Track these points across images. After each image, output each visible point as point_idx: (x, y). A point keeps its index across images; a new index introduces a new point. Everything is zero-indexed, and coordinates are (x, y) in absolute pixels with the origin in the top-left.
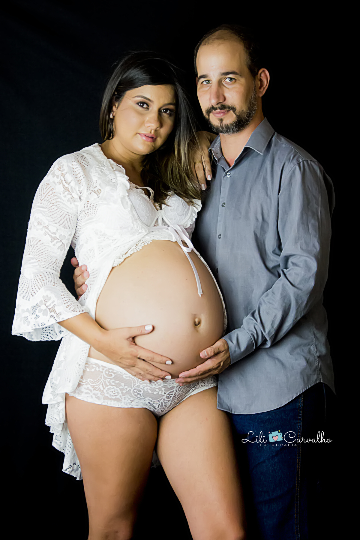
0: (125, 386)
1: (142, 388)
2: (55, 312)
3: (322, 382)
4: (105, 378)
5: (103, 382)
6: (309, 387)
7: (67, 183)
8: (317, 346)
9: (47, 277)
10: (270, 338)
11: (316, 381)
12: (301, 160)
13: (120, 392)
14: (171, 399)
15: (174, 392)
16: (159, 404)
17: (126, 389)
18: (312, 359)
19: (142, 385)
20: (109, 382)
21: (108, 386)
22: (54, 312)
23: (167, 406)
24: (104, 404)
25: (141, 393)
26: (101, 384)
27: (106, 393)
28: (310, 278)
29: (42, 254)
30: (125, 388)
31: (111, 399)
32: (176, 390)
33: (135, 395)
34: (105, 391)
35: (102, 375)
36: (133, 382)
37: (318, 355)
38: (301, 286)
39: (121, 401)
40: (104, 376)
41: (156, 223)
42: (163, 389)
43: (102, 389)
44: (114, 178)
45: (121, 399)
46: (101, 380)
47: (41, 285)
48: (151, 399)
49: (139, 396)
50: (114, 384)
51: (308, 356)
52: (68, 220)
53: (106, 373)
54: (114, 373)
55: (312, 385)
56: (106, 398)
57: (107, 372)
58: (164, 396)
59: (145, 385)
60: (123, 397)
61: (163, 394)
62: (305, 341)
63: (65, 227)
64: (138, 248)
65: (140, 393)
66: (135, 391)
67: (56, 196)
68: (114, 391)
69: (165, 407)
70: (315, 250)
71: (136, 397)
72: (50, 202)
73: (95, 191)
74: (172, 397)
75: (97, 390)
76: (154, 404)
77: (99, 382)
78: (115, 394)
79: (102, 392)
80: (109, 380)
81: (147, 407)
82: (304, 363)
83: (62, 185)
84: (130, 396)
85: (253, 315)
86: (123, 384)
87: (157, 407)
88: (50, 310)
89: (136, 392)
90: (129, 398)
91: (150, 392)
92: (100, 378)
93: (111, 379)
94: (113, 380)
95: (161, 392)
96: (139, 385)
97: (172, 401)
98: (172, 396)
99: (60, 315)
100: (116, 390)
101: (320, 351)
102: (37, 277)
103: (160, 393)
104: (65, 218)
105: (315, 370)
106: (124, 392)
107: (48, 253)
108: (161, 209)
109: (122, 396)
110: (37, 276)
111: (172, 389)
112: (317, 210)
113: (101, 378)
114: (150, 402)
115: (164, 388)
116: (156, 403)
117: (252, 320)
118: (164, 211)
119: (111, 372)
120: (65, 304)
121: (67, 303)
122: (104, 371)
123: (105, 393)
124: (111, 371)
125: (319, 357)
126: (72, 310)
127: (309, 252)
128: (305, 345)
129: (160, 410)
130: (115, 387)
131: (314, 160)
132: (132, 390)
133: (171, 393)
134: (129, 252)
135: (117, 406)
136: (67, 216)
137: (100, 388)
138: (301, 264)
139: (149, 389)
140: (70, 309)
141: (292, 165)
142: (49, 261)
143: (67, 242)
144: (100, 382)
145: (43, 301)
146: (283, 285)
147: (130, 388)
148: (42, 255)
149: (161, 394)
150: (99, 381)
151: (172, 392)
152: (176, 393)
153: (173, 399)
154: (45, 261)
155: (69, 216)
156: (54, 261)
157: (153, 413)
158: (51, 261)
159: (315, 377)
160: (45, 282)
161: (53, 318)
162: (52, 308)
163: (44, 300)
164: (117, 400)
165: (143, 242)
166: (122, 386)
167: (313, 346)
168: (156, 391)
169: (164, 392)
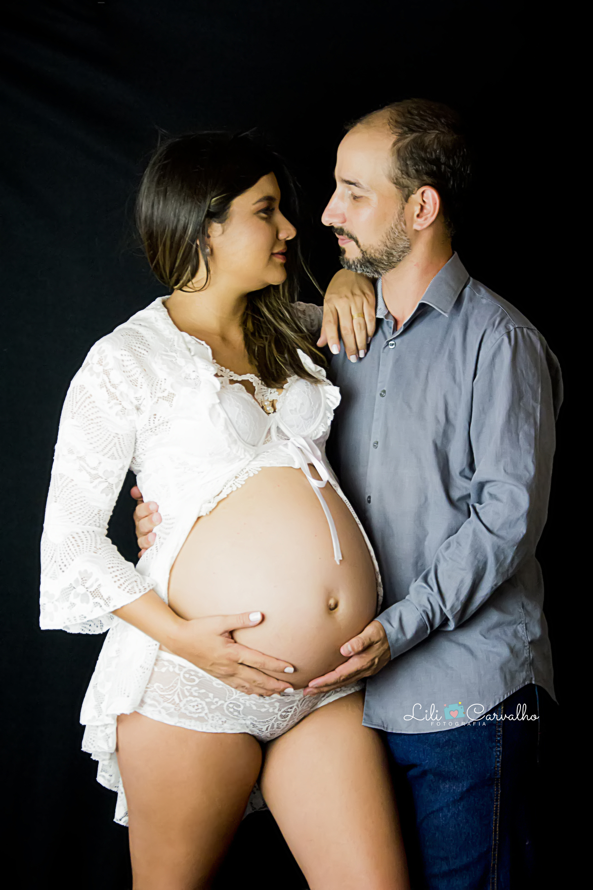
0: (214, 697)
1: (243, 702)
2: (101, 597)
3: (533, 682)
4: (183, 685)
5: (179, 690)
6: (514, 691)
7: (115, 386)
8: (528, 625)
9: (84, 540)
10: (454, 617)
12: (512, 328)
13: (206, 708)
15: (294, 709)
17: (217, 702)
18: (519, 645)
19: (243, 698)
20: (188, 691)
21: (186, 697)
22: (99, 597)
24: (178, 725)
25: (241, 709)
26: (177, 693)
27: (183, 708)
28: (518, 519)
29: (76, 501)
30: (214, 701)
31: (191, 718)
32: (297, 706)
33: (231, 712)
34: (181, 705)
35: (178, 679)
36: (228, 693)
37: (529, 640)
38: (503, 533)
39: (207, 721)
40: (181, 681)
41: (267, 437)
42: (277, 704)
43: (177, 701)
44: (194, 371)
45: (206, 718)
46: (175, 687)
47: (75, 554)
48: (256, 719)
49: (236, 713)
50: (196, 694)
51: (514, 642)
52: (118, 445)
53: (184, 677)
54: (199, 678)
55: (518, 688)
56: (183, 716)
57: (187, 676)
58: (277, 714)
60: (210, 716)
61: (276, 711)
62: (509, 618)
63: (112, 457)
64: (239, 482)
65: (239, 709)
66: (231, 705)
67: (96, 407)
68: (197, 706)
70: (528, 475)
71: (232, 716)
72: (87, 417)
73: (164, 397)
74: (289, 716)
75: (169, 703)
77: (172, 690)
79: (176, 706)
80: (189, 687)
82: (505, 652)
83: (104, 389)
84: (222, 714)
85: (425, 580)
86: (211, 695)
88: (93, 594)
89: (232, 708)
90: (220, 717)
91: (254, 708)
92: (175, 685)
93: (193, 686)
94: (196, 688)
95: (274, 709)
96: (238, 697)
98: (290, 714)
99: (110, 601)
100: (200, 704)
101: (532, 633)
102: (67, 540)
103: (271, 710)
104: (112, 444)
105: (523, 664)
106: (213, 707)
107: (85, 500)
108: (275, 411)
109: (208, 714)
110: (68, 538)
111: (291, 704)
112: (534, 409)
113: (177, 683)
115: (279, 702)
117: (425, 588)
118: (280, 414)
119: (194, 675)
120: (115, 582)
121: (119, 580)
122: (182, 673)
123: (181, 708)
124: (193, 673)
125: (530, 643)
126: (128, 592)
127: (518, 478)
128: (510, 624)
130: (198, 699)
131: (533, 327)
133: (289, 710)
134: (223, 491)
135: (200, 730)
136: (116, 440)
137: (174, 700)
138: (504, 497)
139: (254, 704)
140: (124, 590)
141: (497, 335)
142: (87, 513)
143: (116, 480)
144: (175, 690)
145: (80, 580)
146: (474, 532)
147: (222, 702)
148: (76, 503)
149: (273, 712)
150: (172, 688)
151: (291, 708)
152: (297, 708)
153: (291, 718)
154: (80, 514)
155: (119, 438)
156: (96, 512)
158: (90, 513)
159: (523, 674)
160: (81, 547)
161: (99, 606)
162: (96, 590)
163: (82, 579)
164: (201, 719)
165: (247, 472)
166: (210, 698)
167: (521, 624)
168: (265, 707)
169: (278, 708)
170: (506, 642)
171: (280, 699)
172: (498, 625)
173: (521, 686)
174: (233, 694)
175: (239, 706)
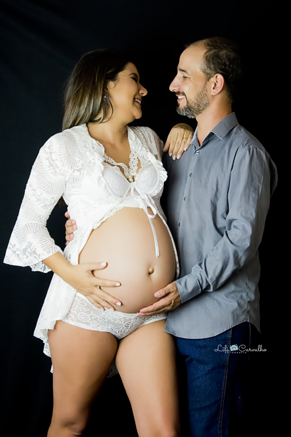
0: (94, 313)
1: (107, 317)
4: (79, 306)
5: (77, 308)
8: (248, 294)
11: (244, 320)
13: (90, 318)
14: (129, 328)
16: (119, 330)
17: (95, 316)
18: (242, 303)
19: (107, 315)
20: (82, 309)
21: (81, 312)
23: (125, 332)
24: (76, 325)
25: (106, 320)
26: (76, 310)
27: (79, 317)
30: (93, 315)
31: (82, 322)
32: (133, 322)
33: (101, 322)
34: (78, 315)
35: (77, 303)
36: (100, 312)
37: (248, 301)
39: (90, 324)
40: (78, 304)
42: (123, 320)
43: (76, 313)
45: (89, 323)
46: (75, 307)
48: (113, 326)
49: (104, 322)
50: (85, 311)
51: (240, 301)
53: (80, 302)
54: (87, 303)
56: (78, 321)
57: (81, 302)
59: (109, 315)
60: (92, 322)
61: (122, 323)
62: (239, 289)
65: (105, 321)
66: (101, 318)
68: (85, 317)
69: (124, 333)
71: (102, 323)
74: (129, 327)
76: (115, 330)
77: (74, 308)
78: (86, 319)
79: (75, 316)
80: (82, 307)
81: (109, 331)
82: (236, 305)
84: (97, 322)
86: (92, 312)
87: (117, 332)
89: (102, 319)
90: (96, 323)
91: (112, 321)
92: (75, 306)
93: (84, 307)
94: (85, 308)
95: (121, 322)
96: (105, 315)
97: (129, 329)
98: (130, 326)
100: (87, 316)
101: (250, 298)
103: (120, 323)
105: (243, 312)
106: (93, 318)
109: (91, 321)
111: (130, 321)
113: (76, 305)
114: (112, 328)
115: (124, 319)
116: (116, 329)
119: (85, 302)
122: (79, 300)
123: (78, 317)
124: (84, 301)
125: (249, 302)
128: (239, 292)
129: (119, 334)
130: (86, 314)
132: (99, 317)
133: (129, 324)
135: (86, 328)
137: (74, 313)
139: (112, 319)
144: (75, 308)
147: (97, 316)
149: (121, 324)
150: (74, 307)
151: (130, 323)
152: (133, 323)
153: (130, 327)
157: (114, 336)
159: (244, 317)
164: (87, 323)
166: (91, 313)
167: (244, 293)
168: (117, 321)
169: (123, 322)
170: (237, 301)
171: (124, 317)
172: (234, 292)
173: (241, 322)
174: (102, 313)
175: (105, 319)
